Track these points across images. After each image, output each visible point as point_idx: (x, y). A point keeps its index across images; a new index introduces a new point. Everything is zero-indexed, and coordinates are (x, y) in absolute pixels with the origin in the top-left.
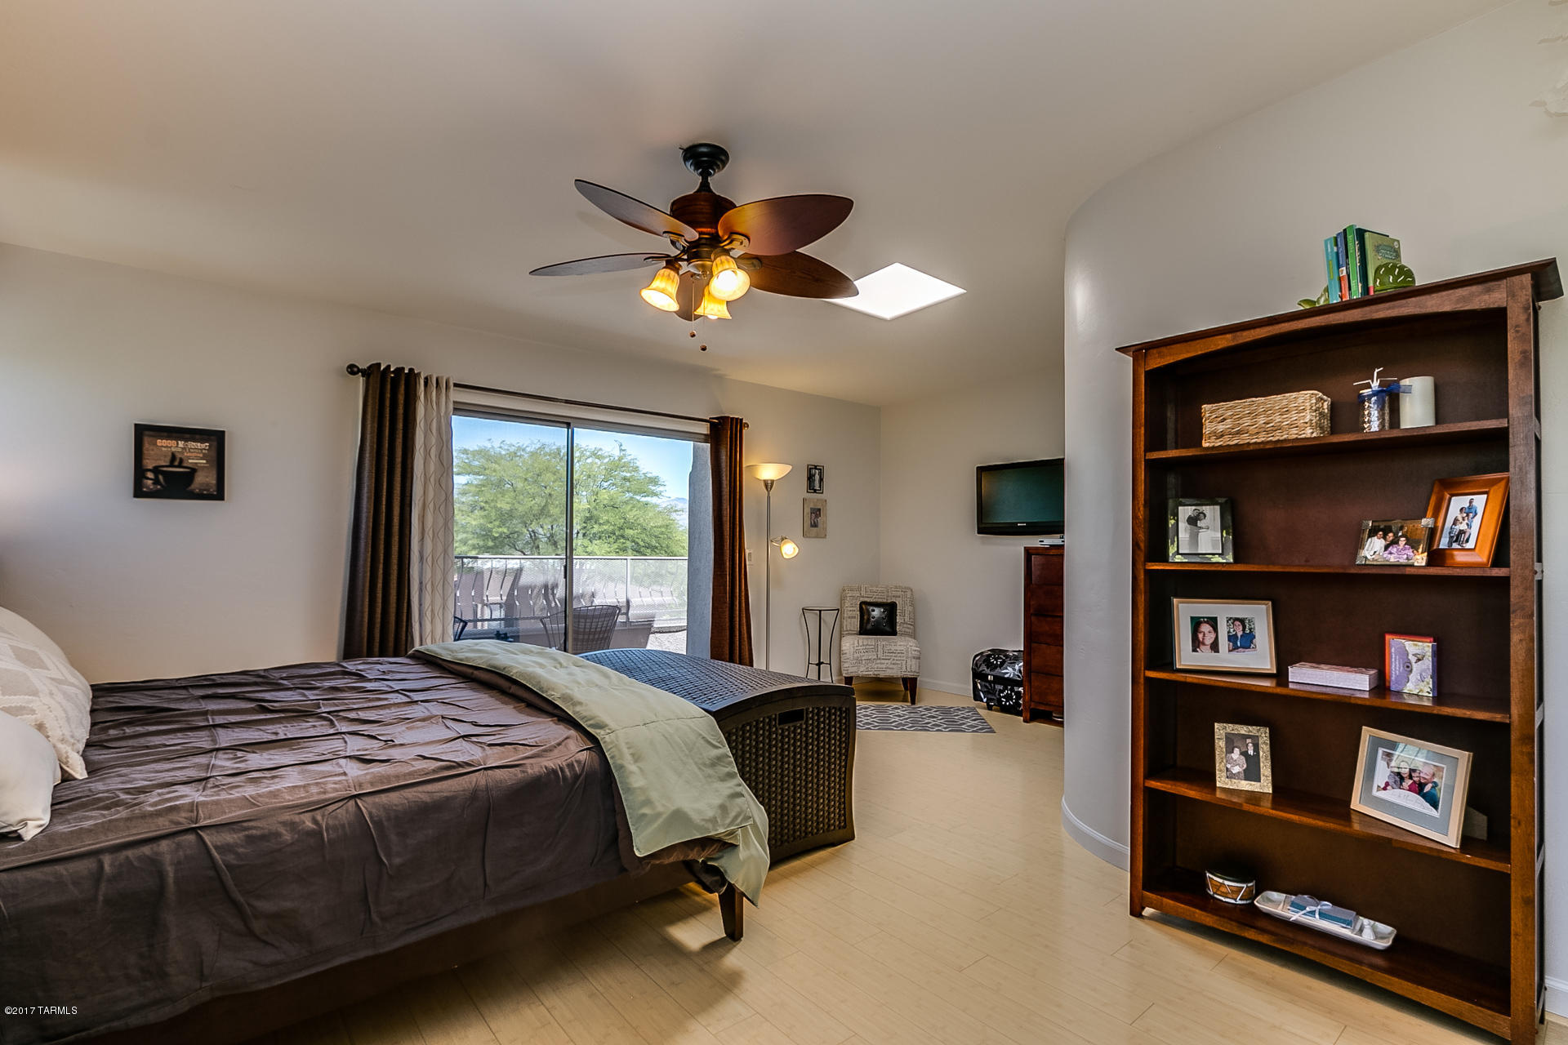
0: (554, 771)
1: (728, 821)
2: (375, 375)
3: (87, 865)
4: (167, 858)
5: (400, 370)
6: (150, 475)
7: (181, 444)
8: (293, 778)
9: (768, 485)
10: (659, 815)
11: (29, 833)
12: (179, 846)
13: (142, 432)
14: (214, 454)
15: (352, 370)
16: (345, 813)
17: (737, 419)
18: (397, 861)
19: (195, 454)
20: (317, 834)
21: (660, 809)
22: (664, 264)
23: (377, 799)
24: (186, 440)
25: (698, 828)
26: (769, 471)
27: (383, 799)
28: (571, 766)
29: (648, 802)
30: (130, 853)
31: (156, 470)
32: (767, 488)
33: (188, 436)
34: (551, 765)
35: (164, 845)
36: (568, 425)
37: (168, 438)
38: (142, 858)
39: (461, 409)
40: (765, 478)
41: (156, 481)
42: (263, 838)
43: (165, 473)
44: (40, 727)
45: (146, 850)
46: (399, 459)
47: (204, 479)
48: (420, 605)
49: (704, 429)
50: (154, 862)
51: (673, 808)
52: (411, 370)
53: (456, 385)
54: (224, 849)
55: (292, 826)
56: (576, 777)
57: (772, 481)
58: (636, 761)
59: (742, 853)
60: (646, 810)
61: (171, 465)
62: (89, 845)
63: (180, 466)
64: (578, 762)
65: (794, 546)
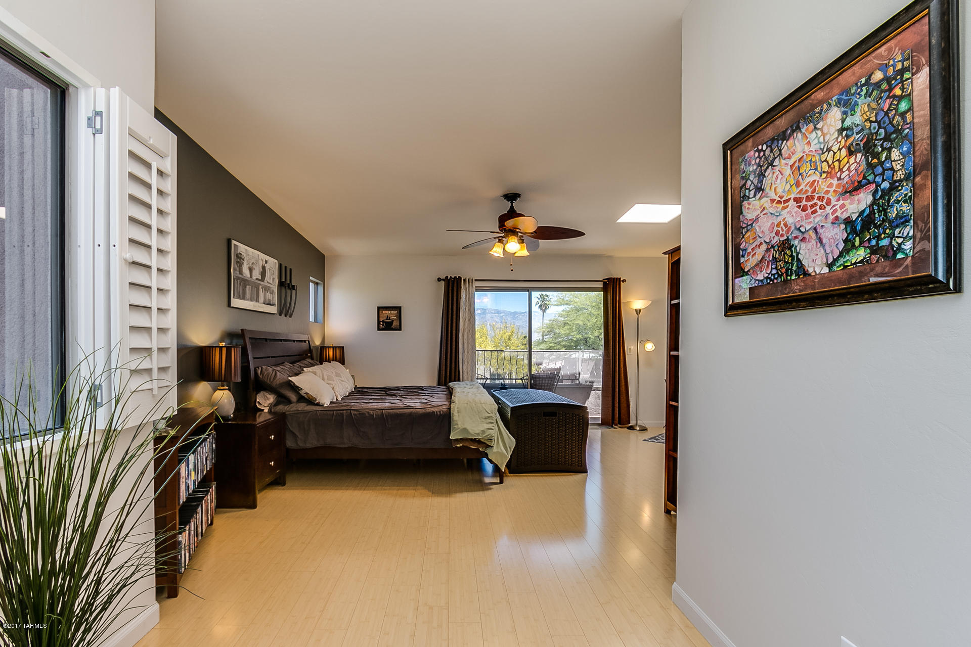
0: (434, 412)
1: (484, 436)
2: (446, 280)
3: (332, 412)
4: (345, 414)
5: (455, 277)
6: (381, 323)
7: (389, 312)
8: (374, 404)
9: (638, 312)
10: (459, 428)
11: (325, 405)
12: (347, 412)
13: (380, 309)
14: (398, 315)
15: (439, 280)
16: (379, 412)
17: (617, 278)
18: (390, 426)
19: (393, 314)
20: (373, 415)
21: (460, 427)
22: (498, 240)
23: (387, 410)
24: (391, 311)
25: (471, 435)
26: (638, 304)
27: (389, 411)
28: (440, 412)
29: (457, 424)
30: (339, 412)
31: (383, 321)
32: (637, 313)
33: (391, 309)
34: (434, 410)
35: (344, 411)
36: (528, 291)
37: (386, 310)
38: (341, 413)
39: (479, 289)
40: (636, 308)
41: (383, 325)
42: (362, 414)
43: (385, 322)
44: (333, 389)
45: (342, 412)
46: (455, 313)
47: (395, 324)
48: (463, 368)
49: (600, 285)
50: (342, 414)
51: (464, 427)
52: (459, 277)
53: (476, 280)
54: (355, 415)
55: (368, 413)
56: (441, 415)
57: (640, 310)
58: (458, 413)
59: (495, 450)
60: (455, 426)
61: (387, 319)
62: (333, 409)
63: (389, 320)
64: (443, 411)
65: (652, 344)
